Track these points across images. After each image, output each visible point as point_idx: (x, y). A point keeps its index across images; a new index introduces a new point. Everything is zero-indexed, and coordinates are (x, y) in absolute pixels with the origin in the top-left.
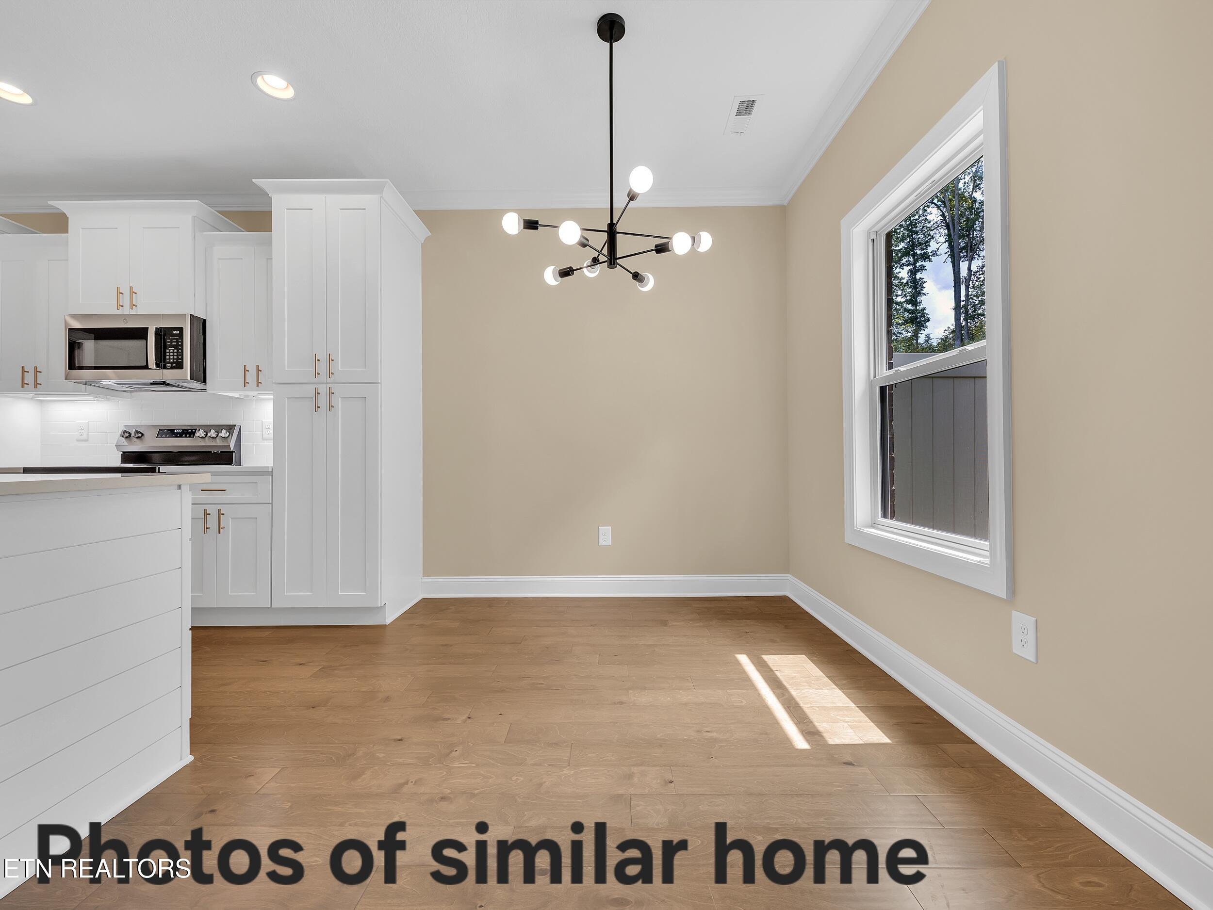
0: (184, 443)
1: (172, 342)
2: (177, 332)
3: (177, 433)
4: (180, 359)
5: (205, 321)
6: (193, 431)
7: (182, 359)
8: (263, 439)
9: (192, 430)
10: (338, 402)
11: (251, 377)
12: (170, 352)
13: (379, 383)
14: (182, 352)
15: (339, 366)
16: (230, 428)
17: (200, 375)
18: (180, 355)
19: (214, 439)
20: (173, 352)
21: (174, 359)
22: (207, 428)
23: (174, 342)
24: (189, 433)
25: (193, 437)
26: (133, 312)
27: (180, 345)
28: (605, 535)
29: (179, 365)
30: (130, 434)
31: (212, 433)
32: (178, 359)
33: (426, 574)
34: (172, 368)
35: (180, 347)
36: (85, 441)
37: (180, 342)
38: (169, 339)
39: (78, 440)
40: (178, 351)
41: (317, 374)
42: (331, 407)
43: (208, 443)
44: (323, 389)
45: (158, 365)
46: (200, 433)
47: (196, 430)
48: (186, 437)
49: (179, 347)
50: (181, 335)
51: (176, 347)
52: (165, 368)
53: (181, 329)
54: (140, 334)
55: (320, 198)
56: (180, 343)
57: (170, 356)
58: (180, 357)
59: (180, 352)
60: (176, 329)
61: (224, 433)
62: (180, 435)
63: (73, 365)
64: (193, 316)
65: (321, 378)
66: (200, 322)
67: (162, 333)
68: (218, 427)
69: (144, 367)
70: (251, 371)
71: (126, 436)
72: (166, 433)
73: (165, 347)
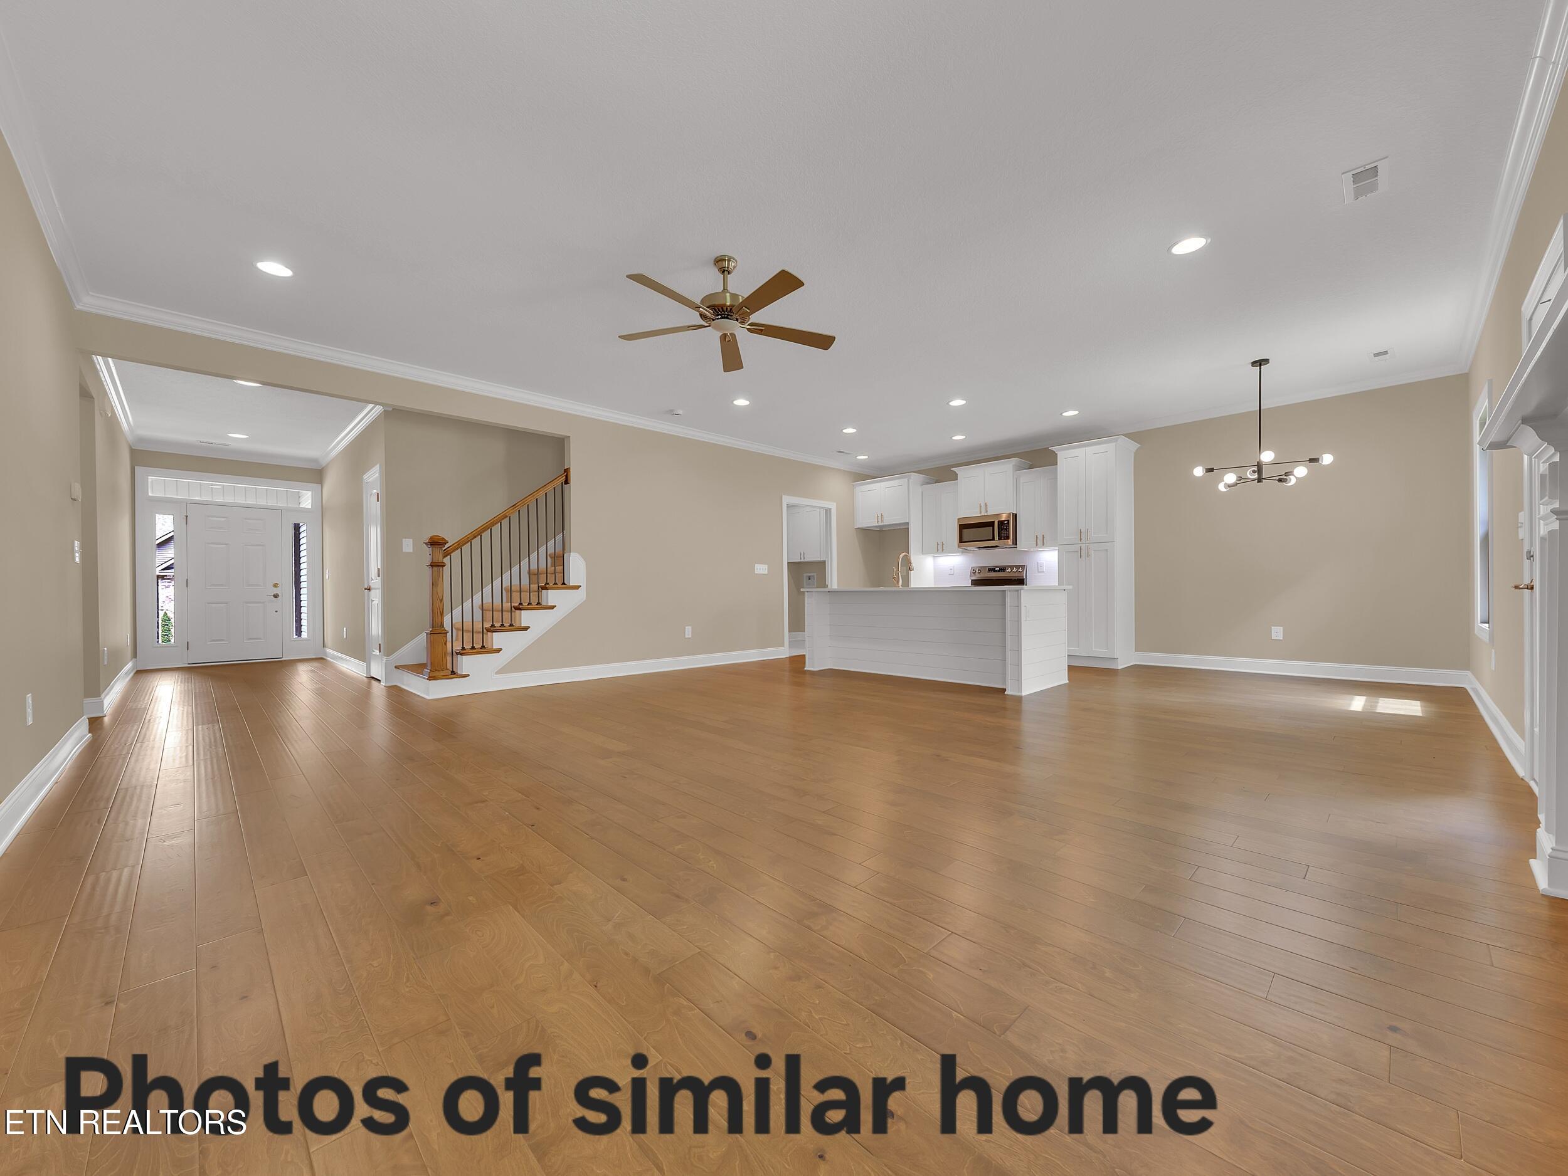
0: (1001, 575)
5: (1016, 514)
7: (1009, 535)
8: (1038, 572)
10: (1092, 553)
11: (1040, 542)
13: (1114, 542)
14: (1009, 532)
15: (1092, 534)
16: (1023, 566)
17: (1015, 542)
19: (1015, 573)
20: (1005, 532)
21: (1005, 535)
22: (1012, 567)
23: (1005, 527)
24: (1003, 569)
25: (1005, 572)
26: (986, 514)
28: (1277, 633)
29: (1007, 538)
30: (976, 570)
31: (1015, 570)
33: (1136, 650)
34: (1003, 540)
36: (953, 575)
37: (1007, 526)
38: (1003, 525)
39: (954, 572)
41: (1080, 539)
42: (1088, 556)
43: (1012, 575)
44: (1083, 546)
45: (999, 539)
46: (1009, 570)
47: (1006, 568)
48: (1001, 572)
49: (1007, 529)
50: (1008, 523)
52: (1001, 539)
53: (1008, 520)
54: (991, 524)
55: (1083, 450)
57: (1003, 534)
58: (1007, 534)
59: (1007, 532)
60: (1006, 521)
61: (1020, 570)
62: (998, 570)
63: (961, 541)
64: (1013, 514)
65: (1083, 541)
66: (1015, 516)
67: (1001, 523)
68: (1018, 567)
69: (993, 539)
70: (1040, 538)
71: (974, 572)
72: (992, 570)
73: (1002, 529)
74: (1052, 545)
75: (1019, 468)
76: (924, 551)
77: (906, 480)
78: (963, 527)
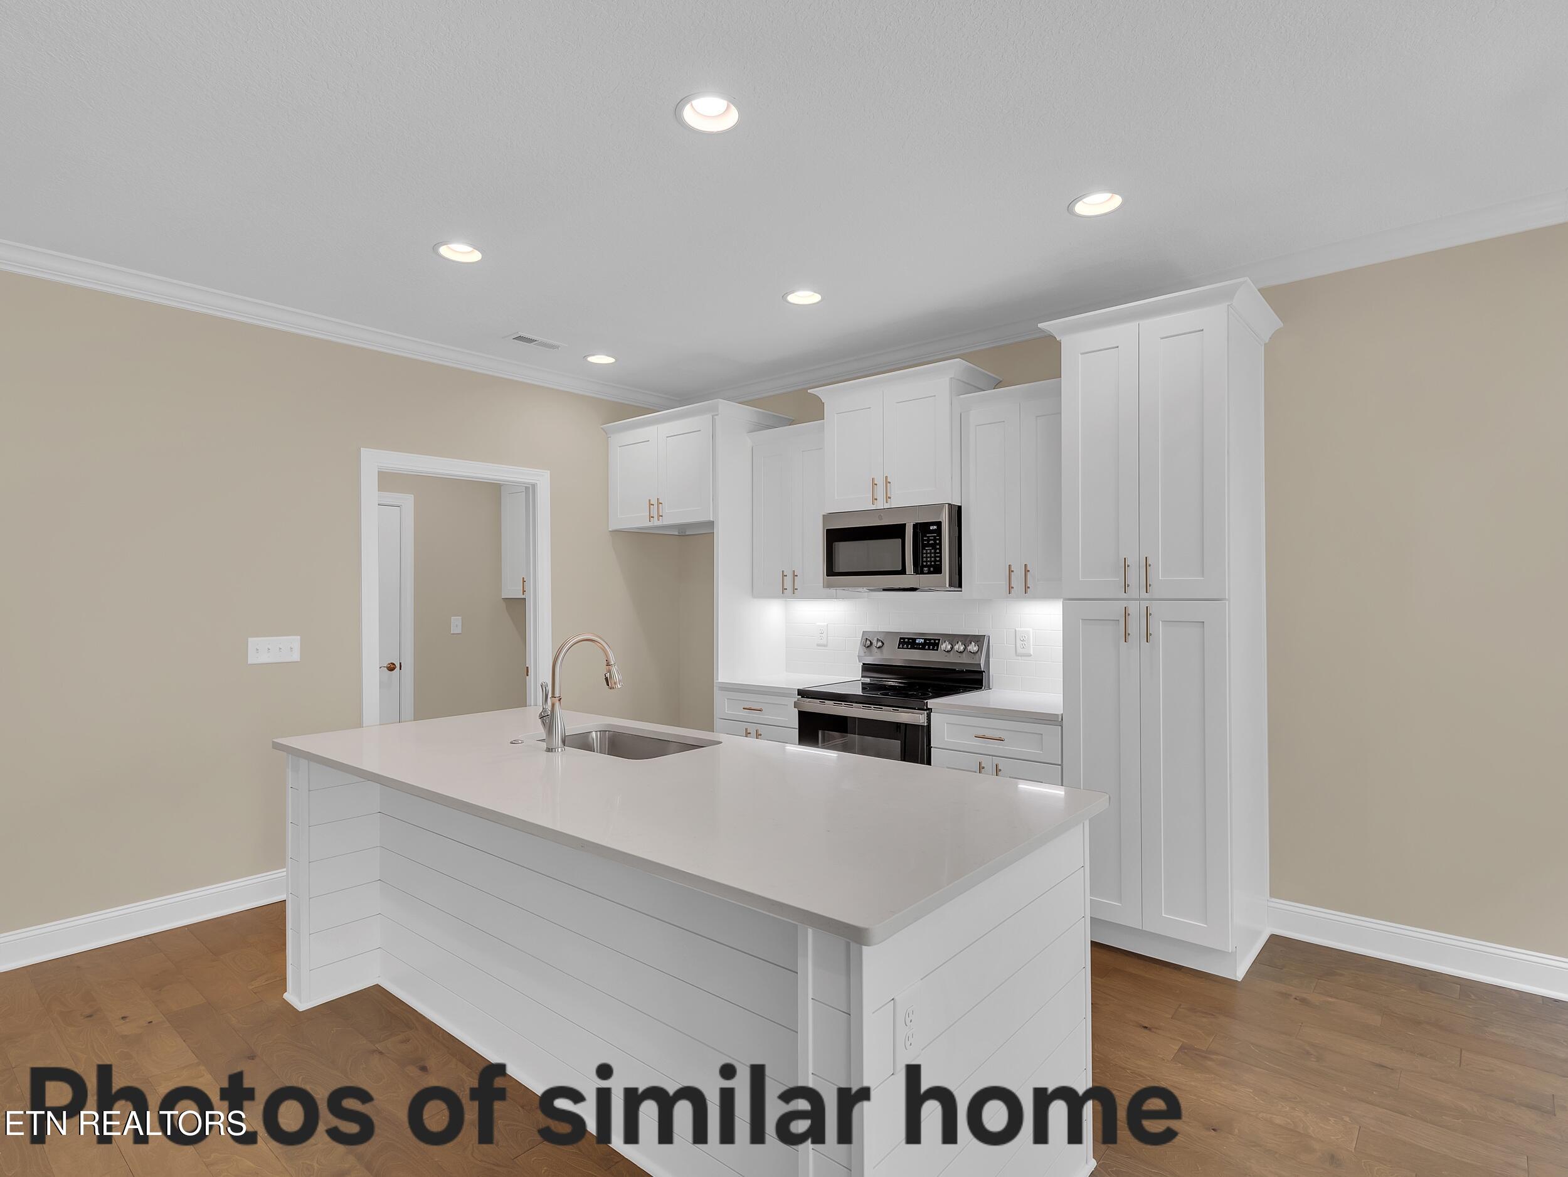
0: (928, 657)
1: (929, 540)
2: (935, 527)
3: (919, 644)
4: (938, 561)
5: (960, 508)
6: (937, 641)
7: (940, 561)
8: (1017, 654)
9: (935, 640)
10: (1159, 630)
11: (1017, 582)
12: (927, 553)
13: (1225, 599)
14: (940, 553)
15: (1159, 575)
16: (979, 639)
17: (957, 582)
18: (938, 557)
19: (960, 655)
20: (931, 553)
21: (931, 562)
22: (953, 638)
23: (932, 540)
24: (931, 643)
25: (937, 650)
26: (887, 506)
27: (938, 544)
29: (938, 570)
30: (871, 643)
31: (958, 646)
32: (935, 561)
33: (1274, 893)
34: (930, 573)
35: (938, 547)
36: (825, 646)
37: (938, 539)
38: (926, 536)
39: (818, 645)
40: (935, 551)
41: (1126, 586)
42: (1148, 635)
43: (952, 659)
44: (1133, 607)
45: (916, 570)
46: (945, 646)
47: (939, 640)
48: (929, 649)
49: (937, 545)
50: (939, 531)
51: (933, 546)
52: (922, 573)
53: (939, 524)
54: (896, 531)
55: (1132, 326)
56: (938, 542)
57: (927, 557)
58: (938, 559)
59: (938, 553)
60: (933, 524)
61: (971, 646)
62: (922, 647)
63: (831, 571)
64: (949, 504)
65: (1133, 592)
66: (957, 513)
67: (921, 529)
68: (967, 639)
69: (903, 572)
70: (1018, 573)
71: (868, 645)
72: (908, 643)
73: (924, 546)
74: (1048, 595)
75: (969, 386)
76: (758, 591)
77: (709, 416)
78: (835, 537)
